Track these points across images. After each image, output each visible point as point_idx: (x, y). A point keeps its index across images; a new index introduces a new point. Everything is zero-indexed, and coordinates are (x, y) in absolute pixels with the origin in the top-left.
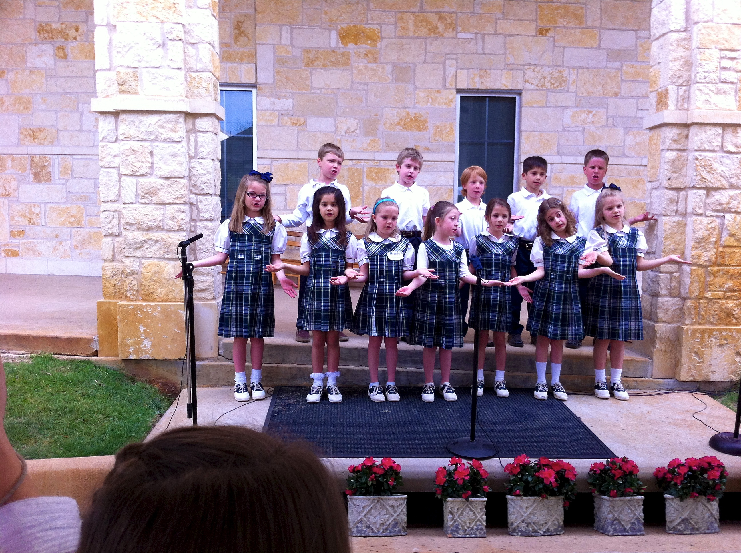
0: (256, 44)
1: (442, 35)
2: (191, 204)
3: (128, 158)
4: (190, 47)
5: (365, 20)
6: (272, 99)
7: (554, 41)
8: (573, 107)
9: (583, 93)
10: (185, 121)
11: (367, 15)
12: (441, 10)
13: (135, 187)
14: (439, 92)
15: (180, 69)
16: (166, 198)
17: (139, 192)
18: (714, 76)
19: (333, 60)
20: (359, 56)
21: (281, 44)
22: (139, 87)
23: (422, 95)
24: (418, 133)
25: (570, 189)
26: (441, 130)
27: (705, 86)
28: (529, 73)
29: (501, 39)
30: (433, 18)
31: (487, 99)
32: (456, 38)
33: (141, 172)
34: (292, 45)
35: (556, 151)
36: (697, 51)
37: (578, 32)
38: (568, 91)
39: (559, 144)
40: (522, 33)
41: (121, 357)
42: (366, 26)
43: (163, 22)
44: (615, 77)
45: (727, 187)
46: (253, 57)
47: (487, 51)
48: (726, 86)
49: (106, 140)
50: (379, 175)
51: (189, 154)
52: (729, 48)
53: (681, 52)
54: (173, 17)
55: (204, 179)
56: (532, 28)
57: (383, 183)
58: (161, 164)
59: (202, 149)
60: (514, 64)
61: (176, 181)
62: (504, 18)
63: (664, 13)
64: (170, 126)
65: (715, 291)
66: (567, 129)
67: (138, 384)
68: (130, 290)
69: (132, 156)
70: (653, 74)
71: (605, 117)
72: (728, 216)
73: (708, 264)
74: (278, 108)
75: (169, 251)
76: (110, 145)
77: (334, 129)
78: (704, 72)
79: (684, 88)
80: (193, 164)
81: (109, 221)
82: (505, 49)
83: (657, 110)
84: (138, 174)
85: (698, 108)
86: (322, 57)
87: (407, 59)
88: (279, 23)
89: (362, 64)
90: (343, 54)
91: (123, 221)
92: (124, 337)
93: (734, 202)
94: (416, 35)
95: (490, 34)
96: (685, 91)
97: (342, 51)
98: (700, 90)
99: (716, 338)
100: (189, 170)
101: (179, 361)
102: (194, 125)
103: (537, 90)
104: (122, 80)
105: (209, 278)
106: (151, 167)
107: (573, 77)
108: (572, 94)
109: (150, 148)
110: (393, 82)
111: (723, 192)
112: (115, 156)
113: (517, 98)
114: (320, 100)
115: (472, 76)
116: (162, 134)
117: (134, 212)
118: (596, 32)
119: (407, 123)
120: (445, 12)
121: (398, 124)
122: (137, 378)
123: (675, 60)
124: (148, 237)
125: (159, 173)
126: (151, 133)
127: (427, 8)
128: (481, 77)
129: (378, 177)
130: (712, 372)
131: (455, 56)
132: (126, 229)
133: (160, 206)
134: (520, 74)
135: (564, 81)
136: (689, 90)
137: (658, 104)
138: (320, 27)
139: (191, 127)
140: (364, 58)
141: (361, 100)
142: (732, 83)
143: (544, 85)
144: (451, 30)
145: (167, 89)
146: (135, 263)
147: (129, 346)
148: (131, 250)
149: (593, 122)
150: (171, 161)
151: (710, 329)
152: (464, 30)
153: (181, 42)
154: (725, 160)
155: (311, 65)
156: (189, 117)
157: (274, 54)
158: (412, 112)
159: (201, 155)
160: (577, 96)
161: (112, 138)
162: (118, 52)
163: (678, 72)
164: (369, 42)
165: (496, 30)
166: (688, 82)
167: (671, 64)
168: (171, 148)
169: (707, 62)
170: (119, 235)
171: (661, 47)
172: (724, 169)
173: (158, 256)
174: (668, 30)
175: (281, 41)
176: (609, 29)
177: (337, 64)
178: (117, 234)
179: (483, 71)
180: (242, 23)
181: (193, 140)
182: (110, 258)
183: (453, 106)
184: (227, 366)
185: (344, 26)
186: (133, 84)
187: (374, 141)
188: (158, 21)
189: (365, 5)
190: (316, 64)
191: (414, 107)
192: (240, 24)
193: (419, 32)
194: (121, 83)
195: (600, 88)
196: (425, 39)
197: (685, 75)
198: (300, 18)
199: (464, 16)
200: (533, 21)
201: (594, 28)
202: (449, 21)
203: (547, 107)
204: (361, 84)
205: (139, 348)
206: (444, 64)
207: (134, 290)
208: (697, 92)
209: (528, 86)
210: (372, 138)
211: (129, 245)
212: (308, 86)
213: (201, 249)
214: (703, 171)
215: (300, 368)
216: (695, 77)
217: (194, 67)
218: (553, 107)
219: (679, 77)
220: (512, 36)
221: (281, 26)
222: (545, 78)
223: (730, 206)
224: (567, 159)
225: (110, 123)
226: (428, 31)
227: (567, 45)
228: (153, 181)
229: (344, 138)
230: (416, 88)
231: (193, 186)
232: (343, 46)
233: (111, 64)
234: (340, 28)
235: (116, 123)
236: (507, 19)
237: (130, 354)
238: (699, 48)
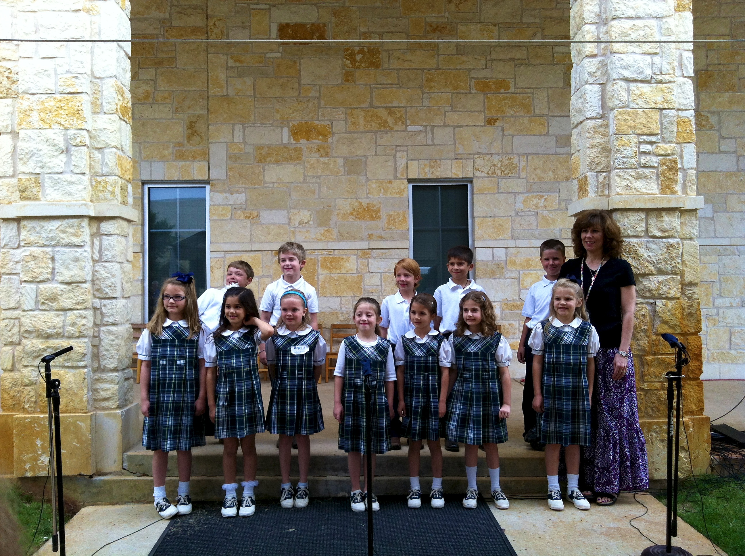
0: (209, 143)
1: (392, 129)
2: (95, 309)
3: (29, 264)
4: (96, 153)
5: (316, 116)
6: (225, 195)
7: (503, 130)
8: (524, 193)
9: (533, 179)
10: (90, 225)
11: (318, 112)
12: (390, 105)
13: (35, 293)
14: (390, 182)
15: (83, 174)
16: (67, 303)
17: (38, 299)
18: (632, 161)
19: (285, 155)
20: (311, 151)
21: (233, 142)
22: (41, 193)
23: (374, 185)
24: (370, 222)
25: (526, 272)
26: (394, 219)
27: (625, 172)
28: (479, 162)
29: (449, 130)
30: (383, 113)
31: (439, 188)
32: (406, 131)
33: (41, 278)
34: (244, 142)
35: (510, 235)
36: (613, 137)
37: (526, 121)
38: (519, 178)
39: (512, 229)
40: (470, 123)
41: (16, 475)
42: (317, 122)
43: (66, 129)
44: (565, 162)
45: (655, 272)
46: (206, 155)
47: (436, 142)
48: (647, 171)
49: (8, 247)
50: (333, 264)
51: (92, 258)
52: (648, 132)
53: (599, 139)
54: (77, 123)
55: (108, 283)
56: (481, 119)
57: (338, 271)
58: (62, 270)
59: (106, 252)
60: (464, 154)
61: (78, 286)
62: (452, 111)
63: (580, 101)
64: (71, 230)
65: (651, 382)
66: (520, 214)
67: (34, 504)
68: (28, 402)
69: (32, 262)
70: (574, 161)
71: (557, 202)
72: (659, 303)
73: (641, 353)
74: (231, 202)
75: (69, 359)
76: (12, 251)
77: (287, 221)
78: (623, 157)
79: (604, 174)
80: (97, 268)
81: (9, 329)
82: (455, 141)
83: (579, 197)
84: (38, 280)
85: (618, 194)
86: (274, 153)
87: (358, 153)
88: (232, 122)
89: (314, 159)
90: (295, 149)
91: (22, 330)
92: (20, 453)
93: (664, 288)
94: (366, 129)
95: (439, 126)
96: (605, 177)
97: (294, 146)
98: (620, 176)
99: (656, 433)
100: (93, 274)
101: (79, 477)
102: (98, 228)
103: (488, 177)
104: (24, 186)
105: (112, 385)
106: (53, 273)
107: (523, 164)
108: (523, 180)
109: (51, 253)
110: (345, 175)
111: (651, 278)
112: (17, 262)
113: (469, 186)
114: (272, 194)
115: (423, 166)
116: (63, 239)
117: (33, 319)
118: (544, 119)
119: (360, 213)
120: (395, 107)
121: (351, 214)
122: (34, 497)
123: (593, 147)
124: (47, 345)
125: (60, 279)
126: (52, 239)
127: (376, 103)
128: (432, 167)
129: (332, 266)
130: (656, 470)
131: (405, 148)
132: (25, 337)
133: (61, 313)
134: (470, 163)
135: (515, 168)
136: (609, 176)
137: (579, 192)
138: (272, 125)
139: (95, 231)
140: (316, 152)
141: (314, 193)
142: (653, 167)
143: (495, 172)
144: (400, 123)
145: (70, 194)
146: (34, 372)
147: (25, 462)
148: (29, 359)
149: (545, 207)
150: (72, 266)
151: (649, 423)
152: (413, 123)
153: (85, 148)
154: (651, 245)
155: (263, 161)
156: (94, 221)
157: (227, 151)
158: (364, 203)
159: (105, 258)
160: (527, 182)
161: (15, 244)
162: (21, 159)
163: (596, 159)
164: (321, 137)
165: (445, 122)
166: (607, 168)
167: (589, 152)
168: (73, 252)
169: (625, 148)
170: (19, 344)
171: (579, 134)
172: (650, 254)
173: (57, 364)
174: (584, 118)
175: (233, 139)
176: (557, 116)
177: (289, 159)
178: (17, 342)
179: (433, 161)
180: (195, 123)
181: (98, 244)
182: (9, 367)
183: (405, 195)
184: (131, 481)
185: (295, 123)
186: (35, 190)
187: (328, 231)
188: (62, 128)
189: (316, 102)
190: (268, 159)
191: (367, 198)
192: (193, 124)
193: (369, 127)
194: (22, 189)
195: (551, 174)
196: (376, 133)
197: (604, 161)
198: (252, 117)
199: (413, 110)
200: (480, 111)
201: (543, 116)
202: (398, 115)
203: (498, 193)
204: (314, 177)
205: (36, 464)
206: (395, 156)
207: (32, 402)
208: (617, 178)
209: (478, 174)
210: (326, 229)
211: (28, 354)
212: (261, 180)
213: (104, 355)
214: (628, 257)
215: (209, 481)
216: (614, 163)
217: (100, 171)
218: (505, 193)
219: (597, 164)
220: (461, 127)
221: (233, 125)
222: (495, 165)
223: (660, 292)
224: (520, 243)
225: (12, 229)
226: (378, 125)
227: (516, 133)
228: (55, 287)
229: (297, 229)
230: (368, 180)
231: (97, 290)
232: (295, 142)
233: (15, 171)
234: (291, 125)
235: (19, 229)
236: (455, 111)
237: (26, 471)
238: (616, 134)
